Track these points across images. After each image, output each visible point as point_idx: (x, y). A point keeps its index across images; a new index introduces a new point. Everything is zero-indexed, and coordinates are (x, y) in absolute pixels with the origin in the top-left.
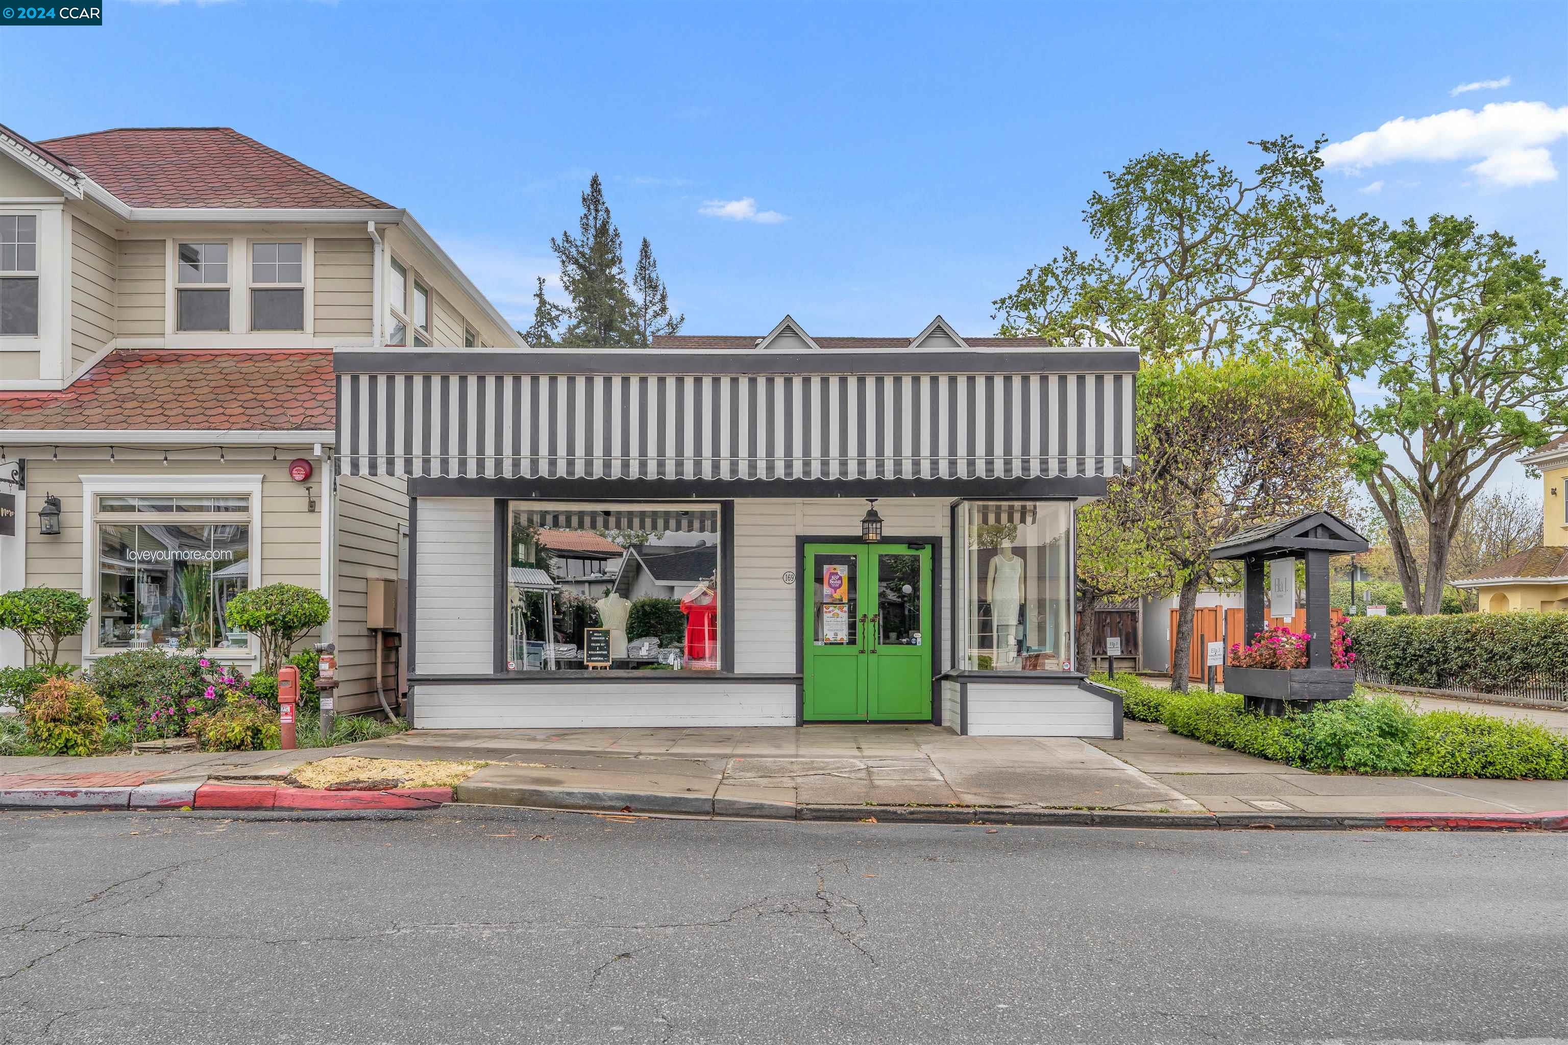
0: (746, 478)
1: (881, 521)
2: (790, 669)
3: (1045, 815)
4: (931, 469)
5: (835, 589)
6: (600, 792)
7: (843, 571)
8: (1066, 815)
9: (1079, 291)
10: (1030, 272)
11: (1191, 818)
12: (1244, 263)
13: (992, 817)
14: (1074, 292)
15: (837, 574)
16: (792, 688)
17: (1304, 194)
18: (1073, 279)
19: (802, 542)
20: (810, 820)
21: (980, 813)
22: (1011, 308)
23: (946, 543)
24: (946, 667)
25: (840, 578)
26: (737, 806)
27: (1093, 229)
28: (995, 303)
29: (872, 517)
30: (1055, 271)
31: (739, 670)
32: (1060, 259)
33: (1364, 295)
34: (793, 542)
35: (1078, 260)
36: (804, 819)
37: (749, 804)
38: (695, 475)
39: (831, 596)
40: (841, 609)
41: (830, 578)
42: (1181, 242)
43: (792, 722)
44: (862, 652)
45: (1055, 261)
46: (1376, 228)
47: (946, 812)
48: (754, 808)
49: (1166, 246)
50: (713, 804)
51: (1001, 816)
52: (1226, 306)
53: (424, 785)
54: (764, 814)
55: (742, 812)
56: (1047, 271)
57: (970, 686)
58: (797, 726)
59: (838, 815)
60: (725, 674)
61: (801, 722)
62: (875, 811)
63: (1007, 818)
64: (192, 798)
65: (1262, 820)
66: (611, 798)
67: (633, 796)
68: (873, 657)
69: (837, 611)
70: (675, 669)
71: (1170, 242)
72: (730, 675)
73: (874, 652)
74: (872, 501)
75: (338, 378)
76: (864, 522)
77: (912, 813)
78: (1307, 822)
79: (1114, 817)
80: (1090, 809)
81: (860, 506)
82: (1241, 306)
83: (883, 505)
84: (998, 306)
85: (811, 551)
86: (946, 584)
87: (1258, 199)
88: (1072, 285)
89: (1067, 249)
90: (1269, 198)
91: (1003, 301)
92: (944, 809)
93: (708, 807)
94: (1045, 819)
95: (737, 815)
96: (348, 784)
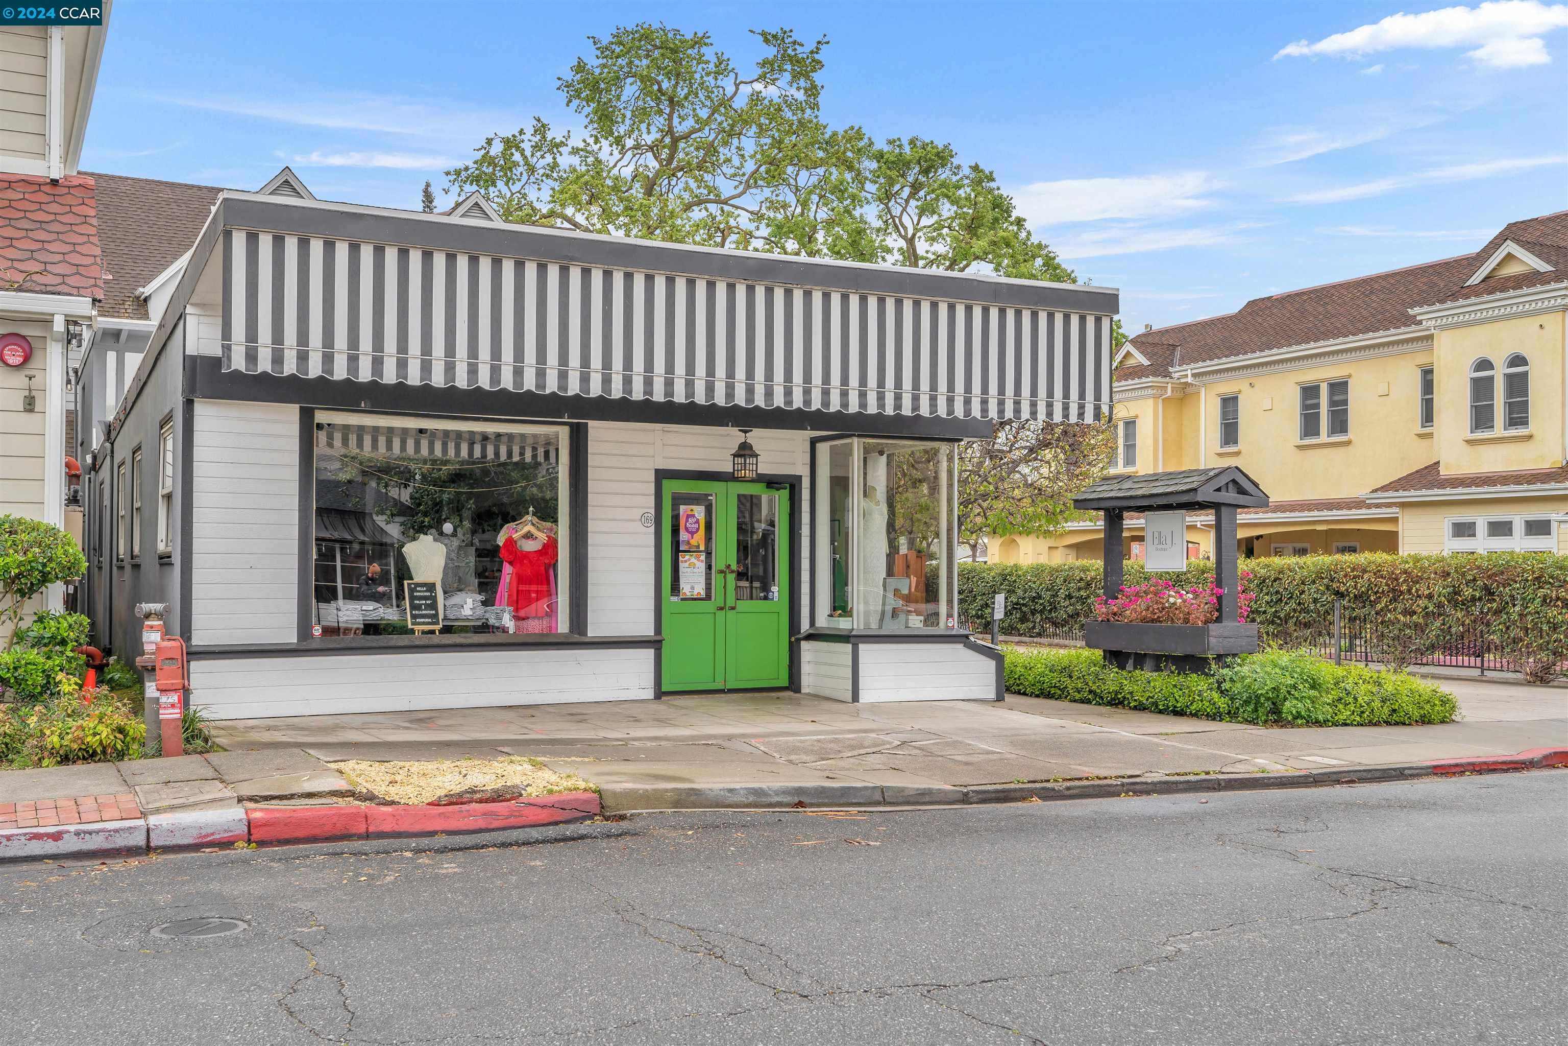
0: (743, 404)
1: (756, 456)
2: (647, 630)
3: (1181, 783)
4: (930, 405)
5: (692, 533)
6: (764, 786)
7: (699, 512)
8: (1198, 781)
9: (548, 172)
10: (489, 142)
11: (1294, 777)
12: (724, 162)
13: (1138, 787)
14: (541, 172)
15: (693, 516)
16: (650, 653)
17: (800, 96)
18: (543, 157)
19: (662, 475)
20: (977, 803)
21: (1127, 784)
22: (465, 182)
23: (806, 483)
24: (805, 626)
25: (697, 522)
26: (906, 793)
27: (570, 101)
28: (448, 173)
29: (745, 451)
30: (522, 145)
31: (593, 632)
32: (529, 131)
33: (861, 215)
34: (652, 477)
35: (549, 136)
36: (971, 803)
37: (918, 789)
38: (687, 398)
39: (688, 543)
40: (698, 558)
41: (687, 521)
42: (670, 131)
43: (649, 694)
44: (721, 609)
45: (521, 132)
46: (861, 144)
47: (1098, 786)
48: (923, 794)
49: (649, 133)
50: (883, 792)
51: (1145, 786)
52: (707, 209)
53: (551, 792)
54: (934, 799)
55: (912, 799)
56: (511, 144)
57: (862, 647)
58: (655, 698)
59: (1002, 795)
60: (576, 638)
61: (660, 694)
62: (1036, 789)
63: (1150, 787)
64: (246, 829)
65: (1347, 775)
66: (777, 793)
67: (800, 788)
68: (731, 614)
69: (693, 560)
70: (511, 632)
71: (653, 129)
72: (583, 639)
73: (733, 608)
74: (745, 432)
75: (228, 235)
76: (735, 456)
77: (1068, 788)
78: (1378, 774)
79: (1236, 780)
80: (1207, 773)
81: (733, 436)
82: (722, 211)
83: (759, 437)
84: (452, 178)
85: (671, 487)
86: (805, 530)
87: (752, 95)
88: (542, 162)
89: (539, 120)
90: (763, 94)
91: (458, 173)
92: (1085, 783)
93: (877, 796)
94: (1181, 786)
95: (908, 803)
96: (460, 795)
